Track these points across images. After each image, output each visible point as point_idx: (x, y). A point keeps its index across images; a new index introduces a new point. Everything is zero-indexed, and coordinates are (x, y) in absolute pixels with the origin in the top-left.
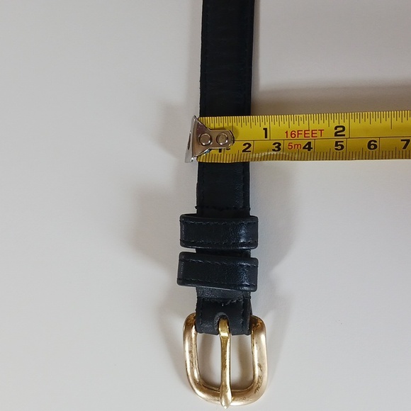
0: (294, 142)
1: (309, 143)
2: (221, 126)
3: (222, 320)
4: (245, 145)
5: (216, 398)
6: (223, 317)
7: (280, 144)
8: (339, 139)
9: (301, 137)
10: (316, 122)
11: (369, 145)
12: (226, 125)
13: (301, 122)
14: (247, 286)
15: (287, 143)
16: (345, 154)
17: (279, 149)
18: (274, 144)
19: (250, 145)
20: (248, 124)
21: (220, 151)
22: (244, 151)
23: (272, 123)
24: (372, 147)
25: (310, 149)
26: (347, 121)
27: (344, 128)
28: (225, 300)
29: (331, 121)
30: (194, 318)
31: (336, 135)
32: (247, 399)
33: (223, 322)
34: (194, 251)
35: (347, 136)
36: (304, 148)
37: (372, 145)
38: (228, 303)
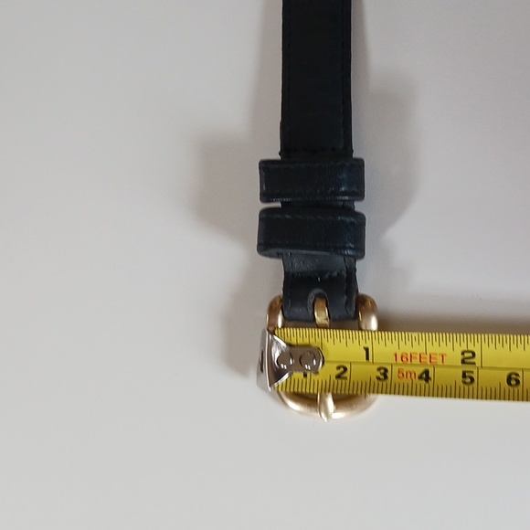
0: (406, 369)
1: (427, 372)
2: (306, 341)
3: (317, 299)
4: (338, 368)
5: (313, 409)
6: (319, 296)
7: (386, 370)
8: (467, 368)
9: (416, 361)
10: (436, 344)
11: (509, 379)
12: (312, 341)
13: (415, 344)
14: (350, 248)
15: (396, 369)
16: (475, 391)
17: (386, 377)
18: (379, 369)
19: (345, 369)
20: (343, 341)
21: (305, 375)
22: (338, 377)
23: (375, 343)
24: (513, 382)
25: (427, 379)
26: (478, 345)
27: (474, 354)
28: (322, 273)
29: (457, 345)
30: (281, 301)
31: (463, 362)
32: (354, 406)
33: (321, 303)
34: (278, 205)
35: (478, 364)
36: (420, 377)
37: (513, 379)
38: (327, 276)
